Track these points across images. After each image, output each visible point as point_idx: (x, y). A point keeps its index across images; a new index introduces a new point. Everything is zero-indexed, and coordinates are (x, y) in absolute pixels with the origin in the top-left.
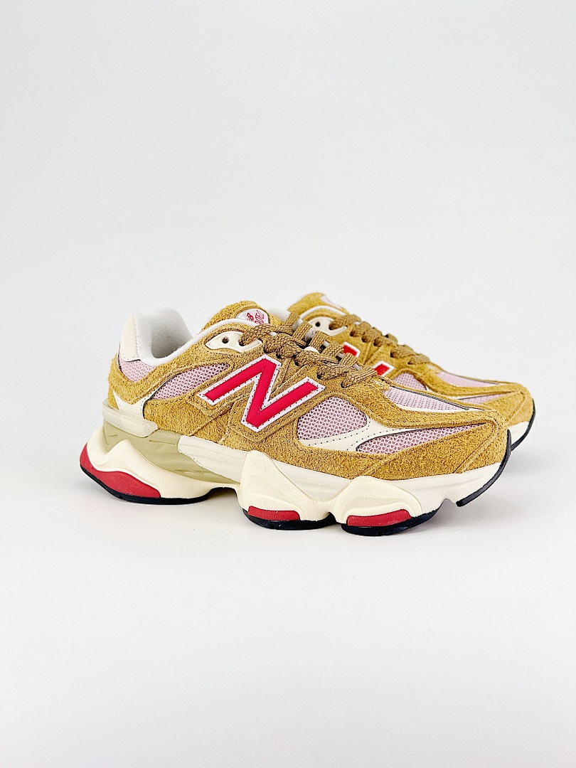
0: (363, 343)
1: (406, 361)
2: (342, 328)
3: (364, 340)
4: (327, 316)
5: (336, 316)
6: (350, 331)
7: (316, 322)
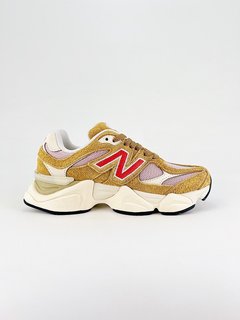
0: (130, 149)
1: (151, 157)
2: (120, 141)
3: (130, 147)
4: (112, 135)
5: (116, 135)
6: (124, 143)
7: (106, 138)
